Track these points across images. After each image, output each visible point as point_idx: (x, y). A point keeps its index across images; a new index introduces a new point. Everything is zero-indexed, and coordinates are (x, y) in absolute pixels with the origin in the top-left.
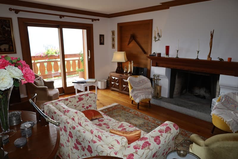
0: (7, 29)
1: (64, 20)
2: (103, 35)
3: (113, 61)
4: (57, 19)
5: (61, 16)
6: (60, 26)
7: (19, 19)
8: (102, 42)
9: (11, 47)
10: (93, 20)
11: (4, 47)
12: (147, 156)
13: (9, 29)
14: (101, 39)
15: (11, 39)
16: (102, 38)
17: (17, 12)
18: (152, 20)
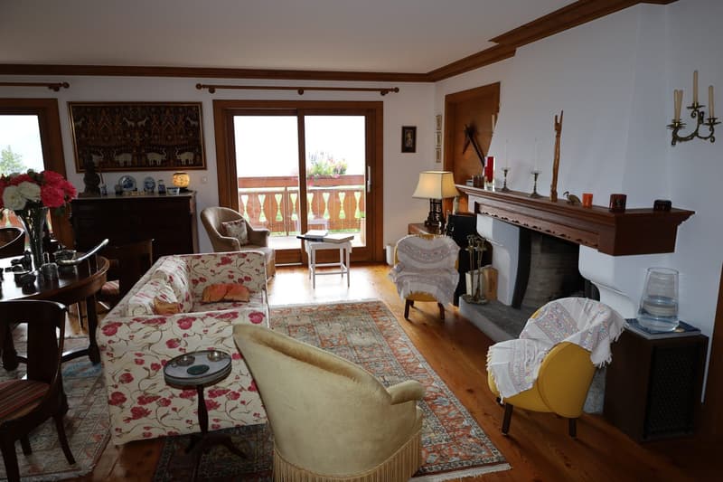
0: (192, 123)
1: (309, 96)
2: (413, 129)
3: (416, 195)
4: (293, 96)
5: (301, 91)
6: (300, 110)
7: (215, 102)
8: (409, 144)
9: (198, 157)
10: (384, 92)
11: (186, 156)
12: (148, 336)
13: (196, 123)
14: (407, 139)
15: (198, 141)
16: (409, 135)
17: (212, 89)
18: (497, 85)
